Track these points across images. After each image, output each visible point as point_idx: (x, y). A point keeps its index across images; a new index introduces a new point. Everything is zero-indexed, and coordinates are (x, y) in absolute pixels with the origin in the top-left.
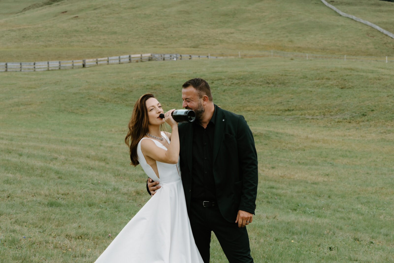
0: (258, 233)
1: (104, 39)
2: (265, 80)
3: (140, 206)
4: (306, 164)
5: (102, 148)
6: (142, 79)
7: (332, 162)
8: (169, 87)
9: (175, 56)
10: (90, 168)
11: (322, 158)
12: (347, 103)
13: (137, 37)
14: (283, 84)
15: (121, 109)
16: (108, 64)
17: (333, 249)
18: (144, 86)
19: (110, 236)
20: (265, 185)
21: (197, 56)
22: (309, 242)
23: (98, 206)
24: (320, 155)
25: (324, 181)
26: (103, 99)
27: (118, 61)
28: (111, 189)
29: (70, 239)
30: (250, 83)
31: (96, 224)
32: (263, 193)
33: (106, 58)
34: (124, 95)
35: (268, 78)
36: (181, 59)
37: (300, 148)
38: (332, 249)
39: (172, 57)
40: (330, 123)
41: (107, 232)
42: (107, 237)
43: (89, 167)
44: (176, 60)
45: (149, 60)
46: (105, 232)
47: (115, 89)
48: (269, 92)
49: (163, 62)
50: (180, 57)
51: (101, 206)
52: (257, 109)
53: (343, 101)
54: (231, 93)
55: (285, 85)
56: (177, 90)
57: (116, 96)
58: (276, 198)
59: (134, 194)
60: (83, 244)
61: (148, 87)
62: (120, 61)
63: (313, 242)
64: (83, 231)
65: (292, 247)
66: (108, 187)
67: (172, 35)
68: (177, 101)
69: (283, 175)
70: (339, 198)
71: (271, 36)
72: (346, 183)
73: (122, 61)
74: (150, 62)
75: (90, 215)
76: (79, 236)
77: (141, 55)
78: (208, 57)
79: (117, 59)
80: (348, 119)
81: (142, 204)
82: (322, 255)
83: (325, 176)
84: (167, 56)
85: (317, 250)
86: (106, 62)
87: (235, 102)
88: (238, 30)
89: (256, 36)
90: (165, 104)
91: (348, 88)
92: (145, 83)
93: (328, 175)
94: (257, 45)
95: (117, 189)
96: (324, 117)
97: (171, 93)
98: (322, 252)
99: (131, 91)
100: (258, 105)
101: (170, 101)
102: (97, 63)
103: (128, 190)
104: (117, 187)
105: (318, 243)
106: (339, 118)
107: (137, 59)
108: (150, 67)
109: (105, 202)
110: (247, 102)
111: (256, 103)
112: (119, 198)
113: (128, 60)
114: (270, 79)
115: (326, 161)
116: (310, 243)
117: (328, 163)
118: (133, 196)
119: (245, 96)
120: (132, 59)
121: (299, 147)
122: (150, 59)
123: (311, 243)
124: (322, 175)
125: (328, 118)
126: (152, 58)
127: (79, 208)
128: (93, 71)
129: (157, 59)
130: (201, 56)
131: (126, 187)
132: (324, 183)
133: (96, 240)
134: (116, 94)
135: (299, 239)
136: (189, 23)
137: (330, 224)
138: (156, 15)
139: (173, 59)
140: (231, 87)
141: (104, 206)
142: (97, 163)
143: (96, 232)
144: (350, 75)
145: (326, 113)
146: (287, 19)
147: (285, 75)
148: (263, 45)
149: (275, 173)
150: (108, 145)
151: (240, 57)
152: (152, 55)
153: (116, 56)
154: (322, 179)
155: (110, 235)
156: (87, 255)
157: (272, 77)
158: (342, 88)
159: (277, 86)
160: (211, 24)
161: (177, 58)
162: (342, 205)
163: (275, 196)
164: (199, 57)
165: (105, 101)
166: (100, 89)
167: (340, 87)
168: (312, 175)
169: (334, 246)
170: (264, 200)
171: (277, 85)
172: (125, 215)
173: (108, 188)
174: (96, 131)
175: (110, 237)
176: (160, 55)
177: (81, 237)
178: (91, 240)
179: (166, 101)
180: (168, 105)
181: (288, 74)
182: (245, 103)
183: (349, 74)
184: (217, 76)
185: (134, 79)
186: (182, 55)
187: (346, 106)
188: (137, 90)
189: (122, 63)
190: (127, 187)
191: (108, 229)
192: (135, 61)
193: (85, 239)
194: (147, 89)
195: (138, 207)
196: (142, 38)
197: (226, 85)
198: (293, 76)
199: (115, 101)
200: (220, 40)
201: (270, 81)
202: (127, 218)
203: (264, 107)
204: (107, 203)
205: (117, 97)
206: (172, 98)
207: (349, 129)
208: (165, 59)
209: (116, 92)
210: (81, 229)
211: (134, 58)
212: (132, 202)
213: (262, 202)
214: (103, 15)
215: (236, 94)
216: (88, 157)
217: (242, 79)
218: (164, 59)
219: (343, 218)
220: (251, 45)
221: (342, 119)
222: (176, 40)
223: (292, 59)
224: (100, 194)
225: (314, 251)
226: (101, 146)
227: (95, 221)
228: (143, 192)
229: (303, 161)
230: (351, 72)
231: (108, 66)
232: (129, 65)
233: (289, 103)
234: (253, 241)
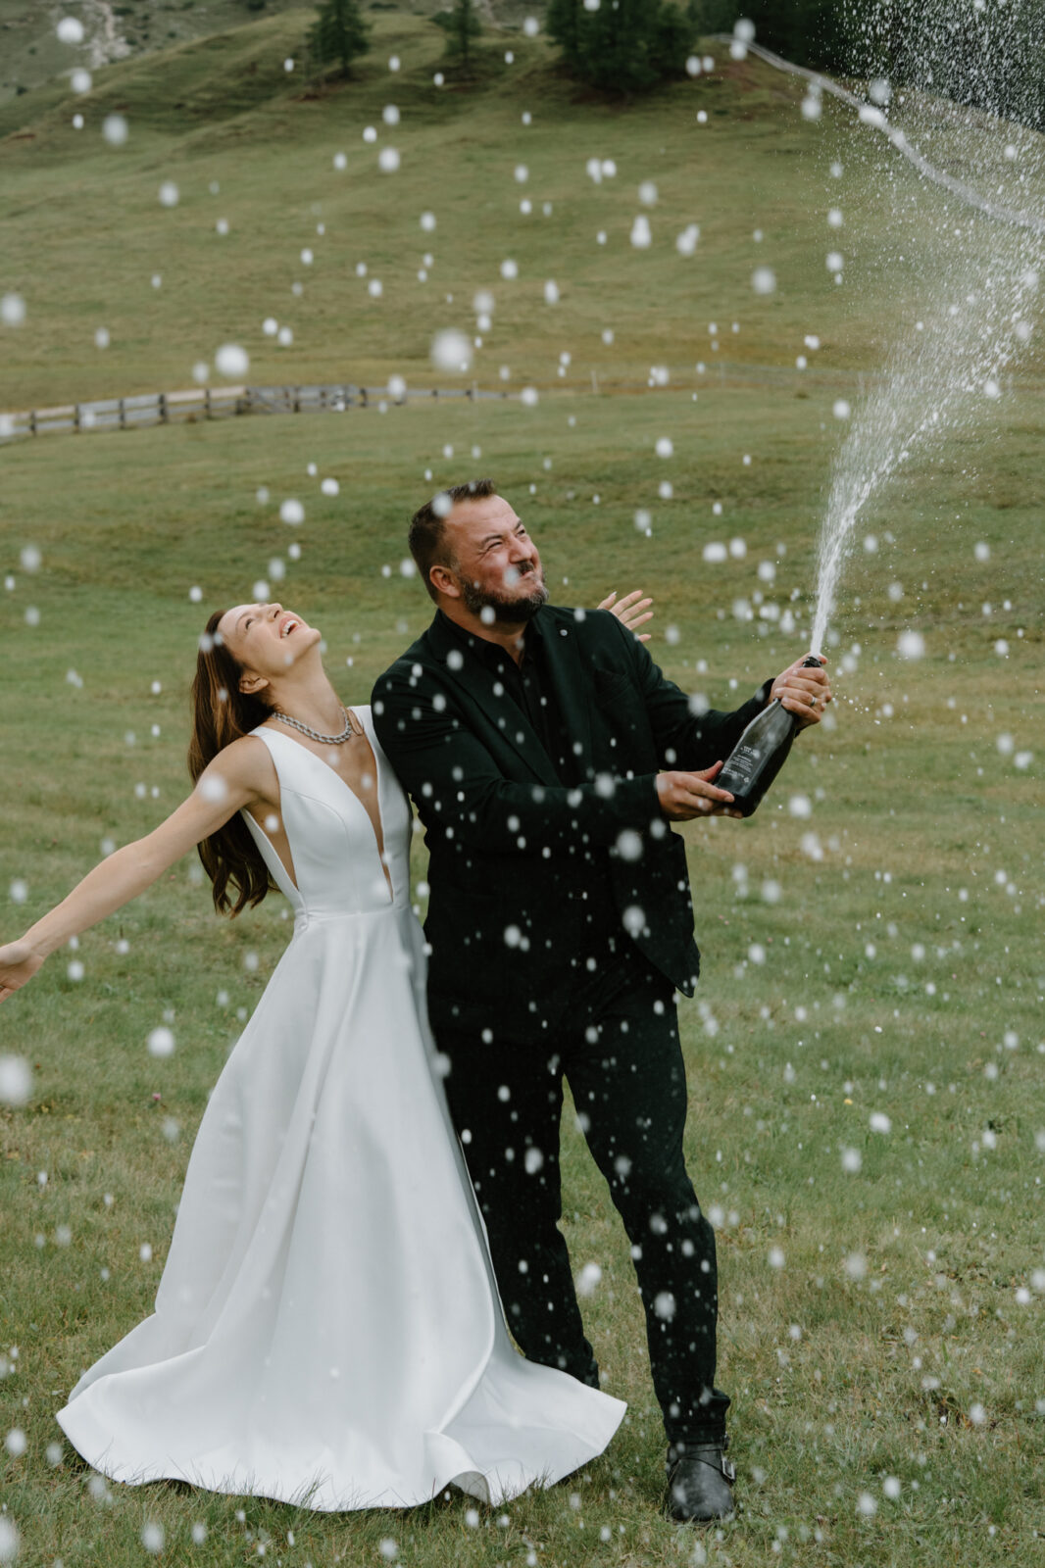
0: (715, 1076)
1: (55, 333)
2: (700, 480)
3: (257, 984)
4: (874, 807)
5: (81, 764)
6: (218, 487)
7: (973, 797)
8: (325, 518)
9: (340, 393)
10: (49, 846)
11: (935, 780)
12: (1025, 562)
13: (186, 320)
14: (772, 495)
15: (140, 608)
16: (77, 432)
17: (1003, 1128)
18: (228, 518)
19: (156, 1099)
20: (723, 892)
21: (429, 392)
22: (909, 1105)
23: (98, 991)
24: (928, 769)
25: (948, 871)
26: (66, 572)
27: (115, 420)
28: (138, 921)
29: (9, 1115)
30: (642, 496)
31: (98, 1056)
32: (719, 924)
33: (69, 410)
34: (150, 552)
35: (712, 472)
36: (363, 405)
37: (844, 746)
38: (999, 1126)
39: (330, 397)
40: (962, 645)
41: (145, 1087)
42: (145, 1105)
43: (44, 841)
44: (347, 409)
45: (239, 412)
46: (137, 1085)
47: (110, 532)
48: (716, 528)
49: (292, 417)
50: (360, 399)
51: (107, 990)
52: (675, 596)
53: (1007, 556)
54: (570, 536)
55: (780, 499)
56: (357, 527)
57: (116, 557)
58: (770, 939)
59: (229, 939)
60: (58, 1133)
61: (241, 520)
62: (122, 418)
63: (924, 1105)
64: (56, 1086)
65: (848, 1123)
66: (126, 916)
67: (322, 312)
68: (357, 573)
69: (789, 852)
70: (1010, 933)
71: (716, 307)
72: (1035, 878)
73: (131, 418)
74: (242, 420)
75: (70, 1025)
76: (39, 1103)
77: (208, 394)
78: (469, 393)
79: (110, 412)
80: (1031, 626)
81: (264, 978)
82: (962, 1152)
83: (950, 850)
84: (309, 394)
85: (943, 1132)
86: (68, 424)
87: (586, 570)
88: (585, 284)
89: (654, 305)
90: (310, 586)
91: (1025, 507)
92: (226, 502)
93: (960, 847)
94: (661, 342)
95: (163, 923)
96: (937, 623)
97: (333, 542)
98: (960, 1139)
99: (176, 538)
100: (675, 579)
101: (330, 573)
102: (33, 428)
103: (205, 925)
104: (160, 915)
105: (945, 1108)
106: (995, 625)
107: (188, 409)
108: (243, 441)
109: (122, 974)
110: (631, 568)
111: (669, 572)
112: (174, 958)
113: (153, 414)
114: (722, 478)
115: (951, 793)
116: (912, 1109)
117: (960, 801)
118: (225, 947)
119: (626, 547)
120: (171, 411)
121: (842, 742)
122: (243, 407)
123: (916, 1107)
124: (938, 847)
125: (950, 623)
126: (249, 404)
127: (26, 997)
128: (17, 461)
129: (268, 408)
130: (441, 392)
131: (192, 913)
132: (949, 877)
133: (106, 1116)
134: (116, 549)
135: (869, 1092)
136: (389, 262)
137: (983, 1034)
138: (260, 232)
139: (334, 404)
140: (569, 513)
141: (118, 988)
142: (72, 822)
143: (101, 1089)
144: (1036, 454)
145: (945, 607)
146: (777, 237)
147: (780, 461)
148: (684, 342)
149: (756, 844)
150: (104, 751)
151: (596, 390)
152: (248, 393)
153: (105, 398)
154: (942, 862)
155: (157, 1095)
156: (83, 1170)
157: (727, 469)
158: (1003, 507)
159: (750, 505)
160: (477, 262)
161: (347, 401)
162: (1024, 960)
163: (767, 933)
164: (435, 394)
165: (75, 580)
166: (53, 533)
167: (997, 501)
168: (900, 849)
169: (1006, 1117)
170: (725, 950)
171: (749, 500)
172: (202, 1021)
173: (128, 920)
174: (48, 696)
175: (158, 1105)
176: (281, 392)
177: (50, 1107)
178: (87, 1120)
179: (317, 572)
180: (322, 590)
181: (790, 458)
182: (625, 572)
183: (1028, 450)
184: (511, 470)
185: (184, 487)
186: (369, 390)
187: (1019, 577)
188: (199, 532)
189: (132, 428)
190: (198, 913)
191: (147, 1075)
192: (182, 418)
193: (64, 1114)
194: (238, 527)
195: (249, 990)
196: (206, 323)
197: (550, 506)
198: (808, 462)
199: (115, 579)
200: (514, 325)
201: (722, 485)
202: (211, 1033)
203: (702, 590)
204: (129, 978)
205: (120, 563)
206: (336, 561)
207: (1034, 667)
208: (302, 405)
209: (116, 543)
210: (44, 1075)
211: (176, 404)
212: (225, 968)
213: (718, 956)
214: (48, 237)
215: (590, 541)
216: (34, 801)
217: (609, 479)
218: (297, 409)
219: (1031, 1010)
220: (637, 343)
221: (1005, 626)
222: (341, 330)
223: (802, 396)
224: (98, 943)
225: (929, 1136)
226: (77, 756)
227: (91, 1045)
228: (264, 932)
229: (863, 796)
230: (1036, 442)
231: (78, 440)
232: (162, 432)
233: (798, 569)
234: (698, 1104)
